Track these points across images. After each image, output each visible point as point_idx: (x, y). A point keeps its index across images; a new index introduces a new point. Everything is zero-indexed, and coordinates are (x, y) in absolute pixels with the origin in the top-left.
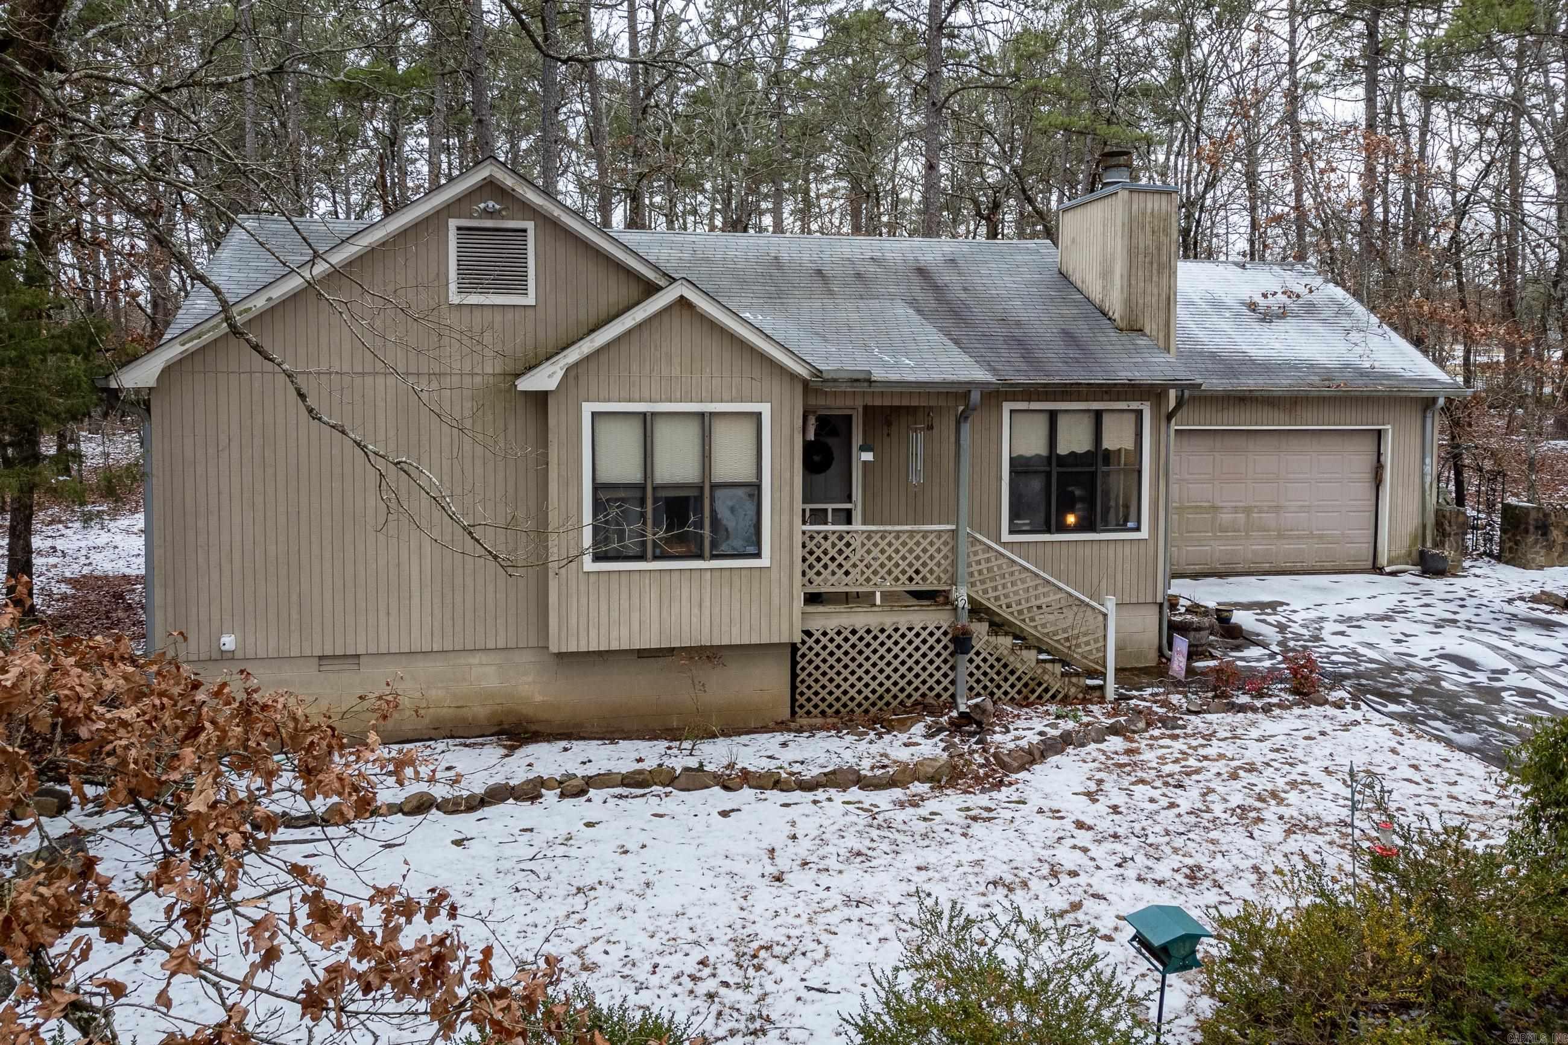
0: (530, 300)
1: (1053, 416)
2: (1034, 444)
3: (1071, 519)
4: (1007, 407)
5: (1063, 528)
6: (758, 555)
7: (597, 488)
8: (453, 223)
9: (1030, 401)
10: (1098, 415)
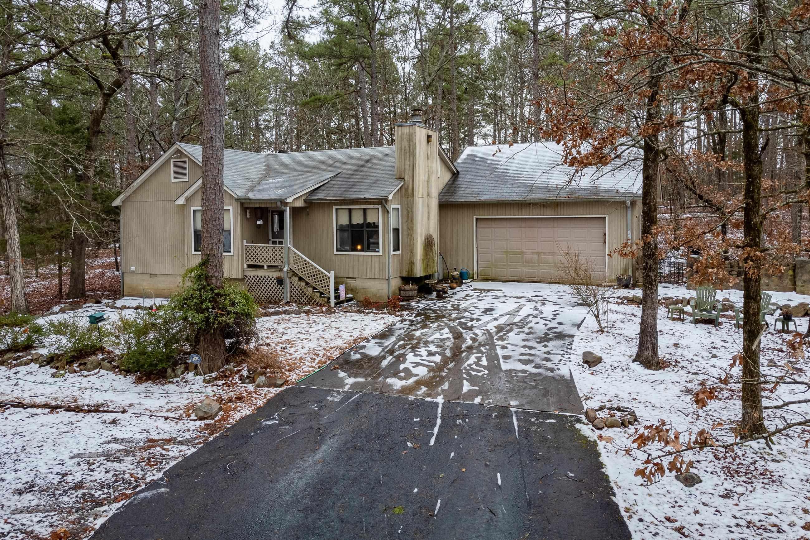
0: (187, 180)
1: (350, 210)
2: (344, 221)
3: (359, 247)
4: (335, 207)
5: (354, 250)
6: (230, 252)
7: (195, 231)
8: (172, 160)
9: (341, 205)
10: (365, 210)
